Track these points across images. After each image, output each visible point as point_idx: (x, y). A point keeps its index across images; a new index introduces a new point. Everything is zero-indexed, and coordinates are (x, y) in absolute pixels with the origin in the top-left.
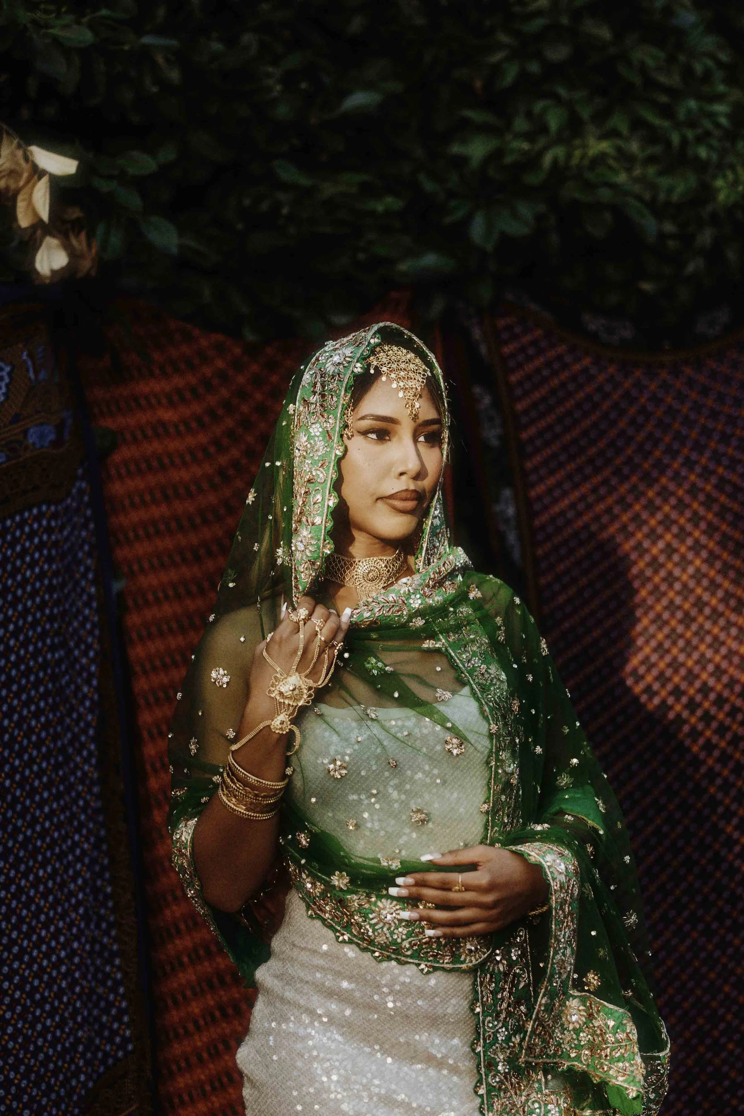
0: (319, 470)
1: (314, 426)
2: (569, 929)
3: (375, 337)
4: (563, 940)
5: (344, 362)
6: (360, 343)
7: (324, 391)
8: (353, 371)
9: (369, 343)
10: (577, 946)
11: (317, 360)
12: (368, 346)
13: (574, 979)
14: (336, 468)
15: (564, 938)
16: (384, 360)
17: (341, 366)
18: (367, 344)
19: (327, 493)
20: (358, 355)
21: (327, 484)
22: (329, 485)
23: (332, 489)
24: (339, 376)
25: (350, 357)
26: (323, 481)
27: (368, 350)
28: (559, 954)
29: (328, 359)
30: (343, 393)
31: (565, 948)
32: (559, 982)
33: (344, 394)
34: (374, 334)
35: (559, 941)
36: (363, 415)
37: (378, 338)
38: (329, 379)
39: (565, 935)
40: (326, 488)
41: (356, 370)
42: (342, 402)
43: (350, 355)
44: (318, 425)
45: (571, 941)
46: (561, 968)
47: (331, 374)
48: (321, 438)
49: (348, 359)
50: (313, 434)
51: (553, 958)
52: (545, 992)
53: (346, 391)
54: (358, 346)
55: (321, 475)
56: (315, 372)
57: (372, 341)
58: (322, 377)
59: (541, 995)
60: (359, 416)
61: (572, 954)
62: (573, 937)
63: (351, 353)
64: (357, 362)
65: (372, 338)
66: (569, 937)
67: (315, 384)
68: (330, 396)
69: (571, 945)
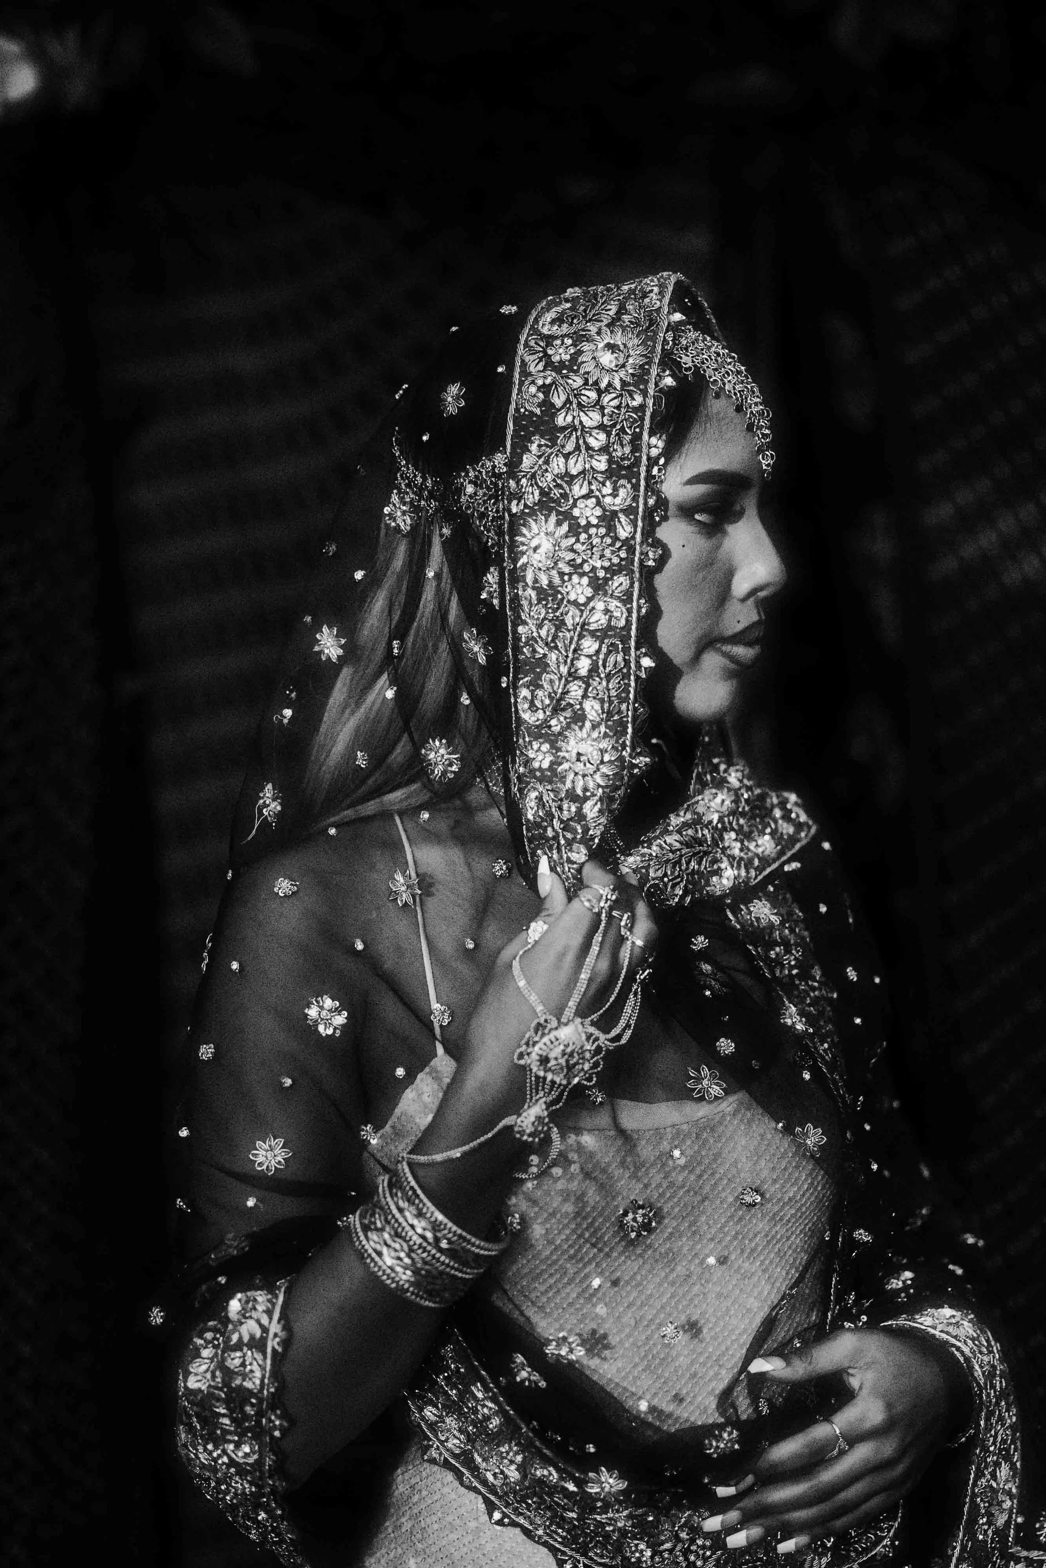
1: (580, 504)
2: (1003, 1425)
4: (992, 1449)
10: (1023, 1459)
13: (1017, 1524)
15: (994, 1443)
19: (633, 646)
22: (634, 632)
28: (984, 1475)
31: (997, 1464)
32: (990, 1532)
35: (985, 1449)
39: (995, 1437)
42: (646, 452)
44: (592, 502)
45: (1007, 1450)
46: (991, 1505)
48: (602, 530)
50: (583, 522)
51: (975, 1484)
52: (960, 1554)
59: (954, 1560)
61: (1014, 1476)
62: (1013, 1442)
66: (1004, 1441)
69: (1008, 1458)
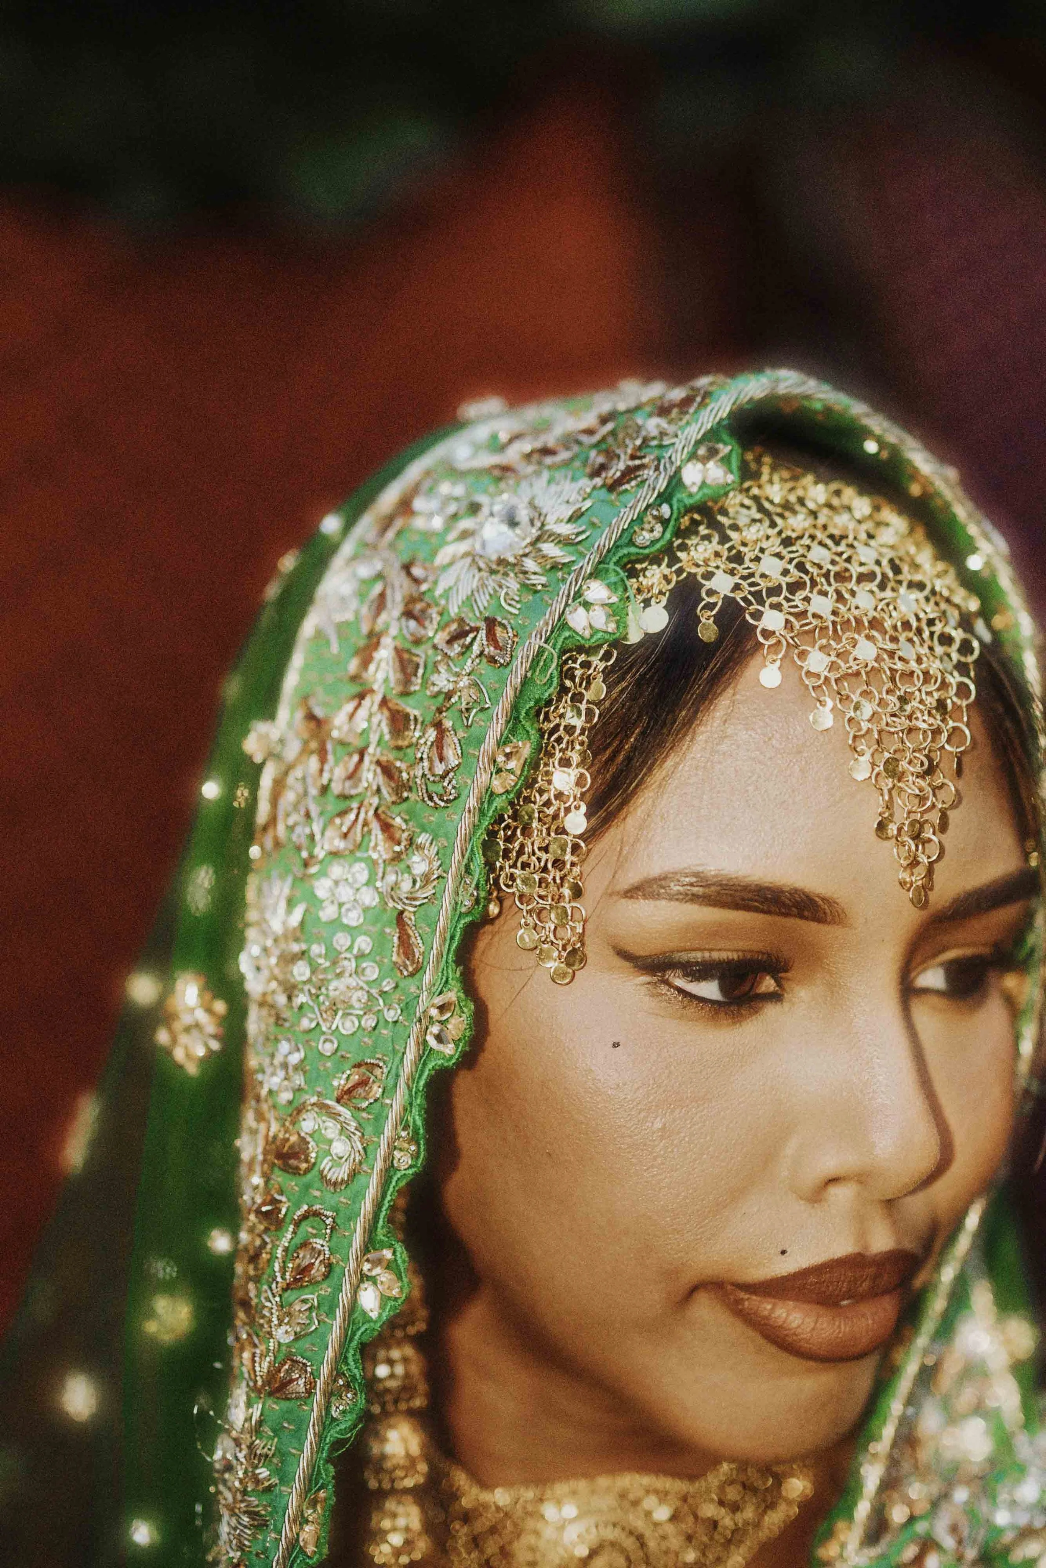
0: (335, 1116)
1: (337, 870)
3: (713, 452)
5: (530, 564)
6: (629, 473)
7: (406, 694)
8: (562, 625)
9: (676, 481)
11: (405, 506)
12: (665, 497)
14: (417, 1118)
16: (771, 567)
17: (513, 583)
18: (662, 485)
19: (358, 1239)
20: (604, 539)
21: (358, 1196)
22: (367, 1206)
23: (381, 1233)
24: (491, 635)
25: (565, 542)
26: (341, 1173)
27: (665, 522)
29: (455, 517)
30: (496, 730)
33: (502, 742)
34: (711, 436)
36: (655, 870)
37: (726, 460)
38: (440, 639)
40: (352, 1217)
41: (579, 620)
42: (483, 778)
43: (566, 529)
44: (360, 871)
47: (454, 611)
48: (364, 943)
49: (550, 549)
50: (328, 913)
53: (514, 721)
54: (613, 487)
55: (339, 1148)
56: (380, 576)
57: (692, 475)
58: (408, 614)
60: (631, 877)
63: (575, 518)
64: (595, 574)
65: (693, 456)
67: (374, 640)
68: (432, 734)
